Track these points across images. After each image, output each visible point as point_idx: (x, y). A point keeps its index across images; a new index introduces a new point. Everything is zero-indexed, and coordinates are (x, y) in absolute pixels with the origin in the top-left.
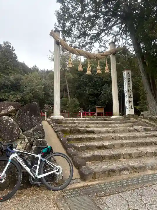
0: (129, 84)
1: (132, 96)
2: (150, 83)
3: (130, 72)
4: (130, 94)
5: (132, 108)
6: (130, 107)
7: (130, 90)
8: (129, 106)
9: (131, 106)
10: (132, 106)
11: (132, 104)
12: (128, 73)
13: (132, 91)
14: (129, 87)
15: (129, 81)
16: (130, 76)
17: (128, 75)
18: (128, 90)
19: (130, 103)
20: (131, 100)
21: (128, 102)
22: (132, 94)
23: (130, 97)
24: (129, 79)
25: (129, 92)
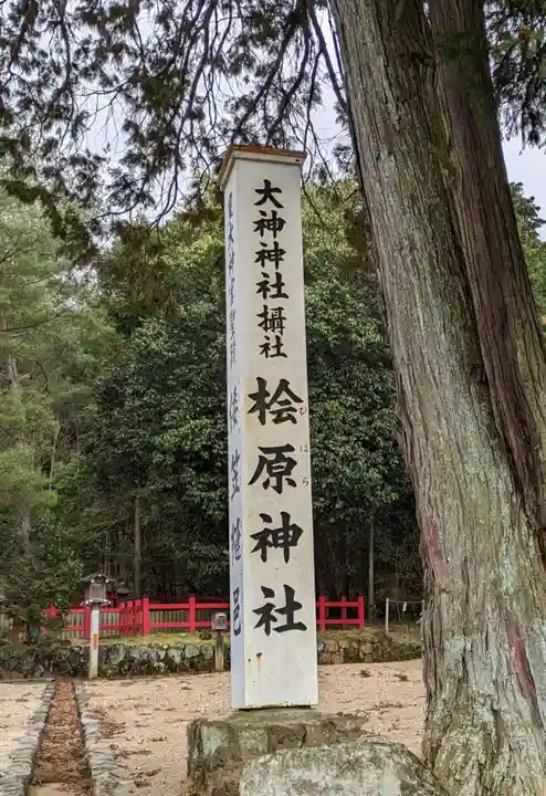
0: (271, 321)
1: (303, 471)
2: (459, 270)
4: (276, 435)
5: (291, 625)
6: (265, 614)
7: (284, 385)
8: (263, 601)
9: (279, 601)
10: (289, 591)
12: (268, 191)
13: (305, 404)
14: (266, 347)
15: (273, 280)
16: (282, 222)
17: (269, 206)
18: (255, 390)
19: (270, 550)
20: (285, 516)
21: (247, 543)
22: (297, 435)
23: (279, 476)
24: (277, 254)
25: (269, 417)
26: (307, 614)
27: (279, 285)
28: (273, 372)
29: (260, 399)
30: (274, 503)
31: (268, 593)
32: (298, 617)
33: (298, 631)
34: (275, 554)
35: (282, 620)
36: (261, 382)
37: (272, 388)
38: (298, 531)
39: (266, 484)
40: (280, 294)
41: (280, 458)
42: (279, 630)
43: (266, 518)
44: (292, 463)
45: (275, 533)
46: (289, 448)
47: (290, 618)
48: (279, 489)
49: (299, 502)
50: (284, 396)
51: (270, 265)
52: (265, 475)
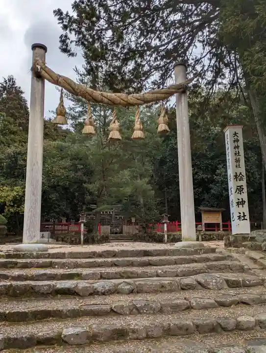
0: (238, 161)
1: (245, 190)
3: (239, 130)
4: (239, 183)
6: (239, 217)
7: (241, 173)
8: (239, 215)
9: (242, 215)
10: (244, 213)
11: (245, 209)
12: (235, 134)
13: (245, 177)
14: (237, 166)
15: (237, 152)
16: (239, 140)
17: (236, 137)
18: (235, 175)
19: (240, 205)
20: (242, 199)
21: (235, 204)
22: (244, 183)
23: (241, 191)
24: (238, 147)
25: (238, 180)
26: (247, 217)
27: (239, 153)
28: (238, 171)
29: (236, 176)
30: (240, 197)
31: (240, 213)
32: (246, 218)
33: (245, 221)
34: (240, 206)
35: (243, 218)
36: (236, 173)
37: (238, 174)
38: (245, 202)
39: (238, 193)
40: (239, 155)
41: (241, 188)
42: (242, 220)
43: (239, 199)
44: (243, 189)
45: (240, 202)
46: (242, 186)
47: (244, 218)
48: (241, 194)
49: (245, 196)
50: (241, 175)
51: (237, 149)
52: (238, 191)
